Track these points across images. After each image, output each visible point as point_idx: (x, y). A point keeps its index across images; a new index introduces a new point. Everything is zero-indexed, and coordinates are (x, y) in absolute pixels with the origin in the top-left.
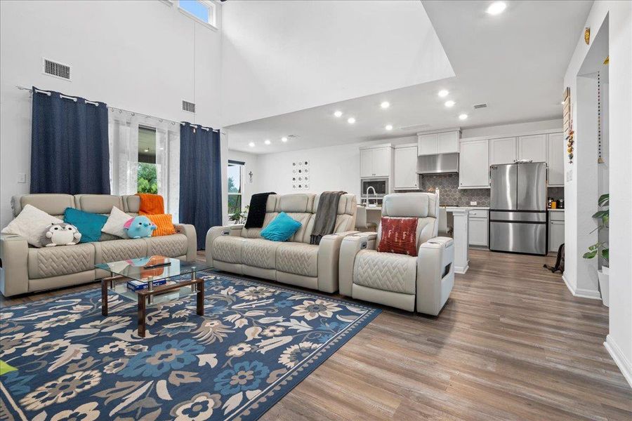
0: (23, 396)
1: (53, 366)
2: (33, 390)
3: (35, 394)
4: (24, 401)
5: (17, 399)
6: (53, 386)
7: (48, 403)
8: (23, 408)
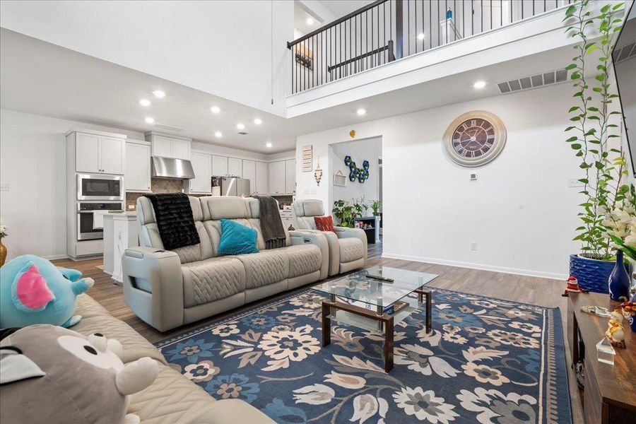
0: (535, 349)
1: (502, 354)
2: (528, 348)
3: (529, 346)
4: (537, 346)
5: (539, 350)
6: (516, 343)
7: (527, 338)
8: (540, 344)
